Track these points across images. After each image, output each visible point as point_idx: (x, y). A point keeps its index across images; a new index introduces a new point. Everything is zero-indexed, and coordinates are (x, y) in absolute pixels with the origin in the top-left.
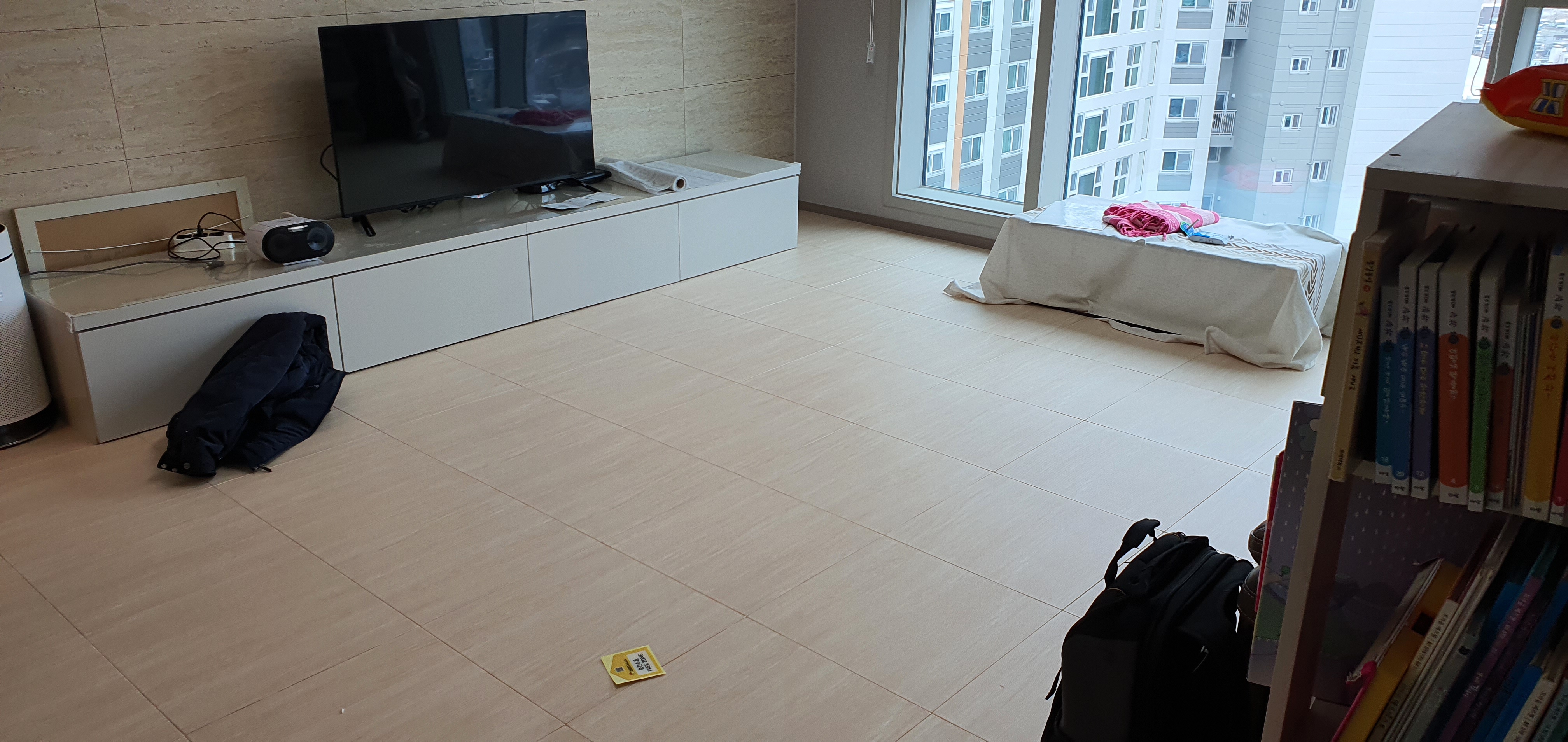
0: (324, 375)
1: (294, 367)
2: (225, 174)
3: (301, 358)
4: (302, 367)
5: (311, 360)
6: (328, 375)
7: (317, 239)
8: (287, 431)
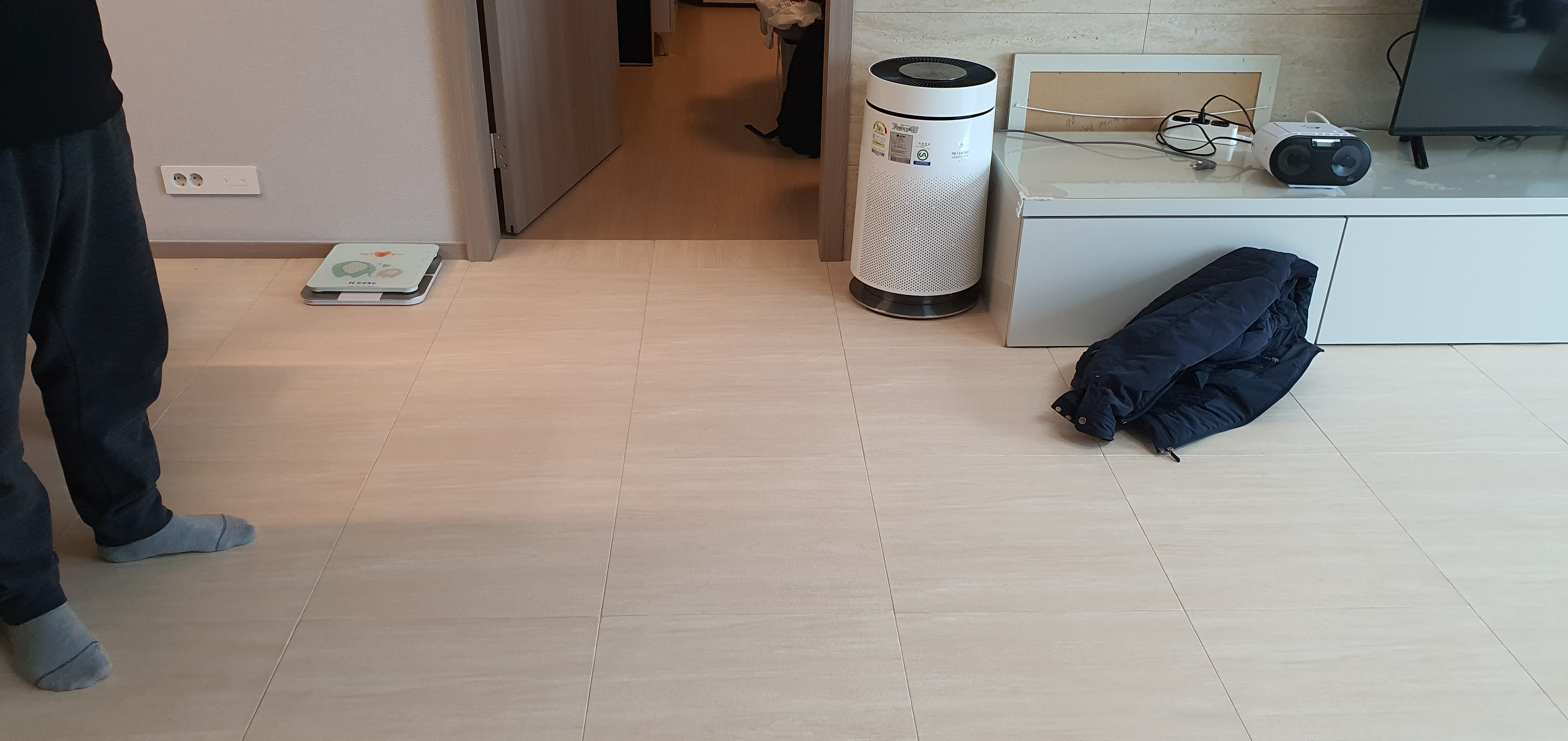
0: (1289, 347)
1: (1256, 328)
2: (1257, 49)
3: (1269, 315)
4: (1265, 329)
5: (1279, 321)
6: (1295, 349)
7: (1344, 161)
8: (1216, 410)
